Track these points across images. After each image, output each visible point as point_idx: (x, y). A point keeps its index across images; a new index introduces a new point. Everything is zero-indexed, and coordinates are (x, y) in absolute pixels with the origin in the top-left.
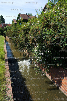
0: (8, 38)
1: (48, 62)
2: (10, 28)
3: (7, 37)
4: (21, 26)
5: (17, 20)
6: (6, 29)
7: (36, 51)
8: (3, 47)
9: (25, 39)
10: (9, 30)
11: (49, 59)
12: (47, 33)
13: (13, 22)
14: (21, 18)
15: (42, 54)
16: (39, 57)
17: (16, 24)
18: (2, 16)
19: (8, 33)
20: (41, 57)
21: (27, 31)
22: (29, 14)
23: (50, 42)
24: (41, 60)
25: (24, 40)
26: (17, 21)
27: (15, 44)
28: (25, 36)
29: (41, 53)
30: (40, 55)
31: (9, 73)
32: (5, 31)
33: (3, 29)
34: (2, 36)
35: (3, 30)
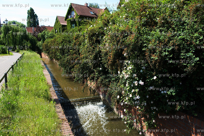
0: (47, 57)
1: (152, 102)
2: (52, 34)
3: (43, 54)
4: (81, 29)
5: (67, 17)
6: (43, 38)
7: (127, 76)
8: (44, 75)
9: (94, 54)
10: (50, 40)
11: (155, 95)
12: (150, 37)
13: (57, 21)
14: (74, 14)
15: (141, 83)
16: (133, 91)
17: (64, 26)
18: (32, 10)
19: (46, 46)
20: (137, 90)
21: (98, 37)
22: (91, 5)
23: (160, 56)
24: (138, 97)
25: (92, 57)
26: (66, 20)
27: (65, 69)
28: (94, 48)
29: (138, 81)
30: (136, 85)
31: (69, 127)
32: (40, 42)
33: (35, 38)
34: (35, 53)
35: (34, 40)
